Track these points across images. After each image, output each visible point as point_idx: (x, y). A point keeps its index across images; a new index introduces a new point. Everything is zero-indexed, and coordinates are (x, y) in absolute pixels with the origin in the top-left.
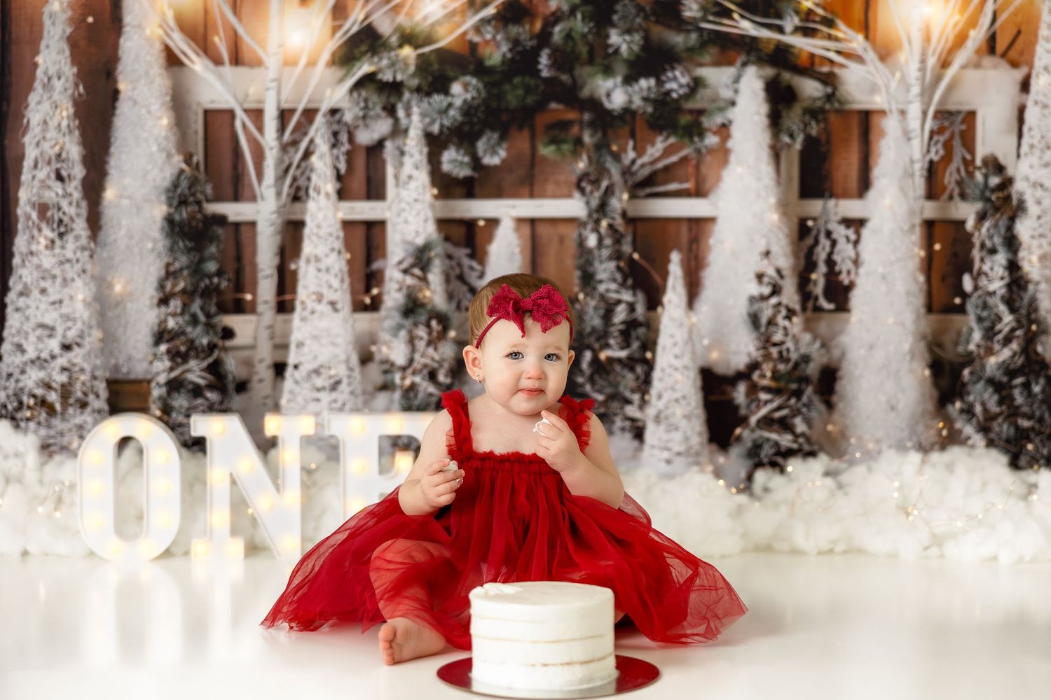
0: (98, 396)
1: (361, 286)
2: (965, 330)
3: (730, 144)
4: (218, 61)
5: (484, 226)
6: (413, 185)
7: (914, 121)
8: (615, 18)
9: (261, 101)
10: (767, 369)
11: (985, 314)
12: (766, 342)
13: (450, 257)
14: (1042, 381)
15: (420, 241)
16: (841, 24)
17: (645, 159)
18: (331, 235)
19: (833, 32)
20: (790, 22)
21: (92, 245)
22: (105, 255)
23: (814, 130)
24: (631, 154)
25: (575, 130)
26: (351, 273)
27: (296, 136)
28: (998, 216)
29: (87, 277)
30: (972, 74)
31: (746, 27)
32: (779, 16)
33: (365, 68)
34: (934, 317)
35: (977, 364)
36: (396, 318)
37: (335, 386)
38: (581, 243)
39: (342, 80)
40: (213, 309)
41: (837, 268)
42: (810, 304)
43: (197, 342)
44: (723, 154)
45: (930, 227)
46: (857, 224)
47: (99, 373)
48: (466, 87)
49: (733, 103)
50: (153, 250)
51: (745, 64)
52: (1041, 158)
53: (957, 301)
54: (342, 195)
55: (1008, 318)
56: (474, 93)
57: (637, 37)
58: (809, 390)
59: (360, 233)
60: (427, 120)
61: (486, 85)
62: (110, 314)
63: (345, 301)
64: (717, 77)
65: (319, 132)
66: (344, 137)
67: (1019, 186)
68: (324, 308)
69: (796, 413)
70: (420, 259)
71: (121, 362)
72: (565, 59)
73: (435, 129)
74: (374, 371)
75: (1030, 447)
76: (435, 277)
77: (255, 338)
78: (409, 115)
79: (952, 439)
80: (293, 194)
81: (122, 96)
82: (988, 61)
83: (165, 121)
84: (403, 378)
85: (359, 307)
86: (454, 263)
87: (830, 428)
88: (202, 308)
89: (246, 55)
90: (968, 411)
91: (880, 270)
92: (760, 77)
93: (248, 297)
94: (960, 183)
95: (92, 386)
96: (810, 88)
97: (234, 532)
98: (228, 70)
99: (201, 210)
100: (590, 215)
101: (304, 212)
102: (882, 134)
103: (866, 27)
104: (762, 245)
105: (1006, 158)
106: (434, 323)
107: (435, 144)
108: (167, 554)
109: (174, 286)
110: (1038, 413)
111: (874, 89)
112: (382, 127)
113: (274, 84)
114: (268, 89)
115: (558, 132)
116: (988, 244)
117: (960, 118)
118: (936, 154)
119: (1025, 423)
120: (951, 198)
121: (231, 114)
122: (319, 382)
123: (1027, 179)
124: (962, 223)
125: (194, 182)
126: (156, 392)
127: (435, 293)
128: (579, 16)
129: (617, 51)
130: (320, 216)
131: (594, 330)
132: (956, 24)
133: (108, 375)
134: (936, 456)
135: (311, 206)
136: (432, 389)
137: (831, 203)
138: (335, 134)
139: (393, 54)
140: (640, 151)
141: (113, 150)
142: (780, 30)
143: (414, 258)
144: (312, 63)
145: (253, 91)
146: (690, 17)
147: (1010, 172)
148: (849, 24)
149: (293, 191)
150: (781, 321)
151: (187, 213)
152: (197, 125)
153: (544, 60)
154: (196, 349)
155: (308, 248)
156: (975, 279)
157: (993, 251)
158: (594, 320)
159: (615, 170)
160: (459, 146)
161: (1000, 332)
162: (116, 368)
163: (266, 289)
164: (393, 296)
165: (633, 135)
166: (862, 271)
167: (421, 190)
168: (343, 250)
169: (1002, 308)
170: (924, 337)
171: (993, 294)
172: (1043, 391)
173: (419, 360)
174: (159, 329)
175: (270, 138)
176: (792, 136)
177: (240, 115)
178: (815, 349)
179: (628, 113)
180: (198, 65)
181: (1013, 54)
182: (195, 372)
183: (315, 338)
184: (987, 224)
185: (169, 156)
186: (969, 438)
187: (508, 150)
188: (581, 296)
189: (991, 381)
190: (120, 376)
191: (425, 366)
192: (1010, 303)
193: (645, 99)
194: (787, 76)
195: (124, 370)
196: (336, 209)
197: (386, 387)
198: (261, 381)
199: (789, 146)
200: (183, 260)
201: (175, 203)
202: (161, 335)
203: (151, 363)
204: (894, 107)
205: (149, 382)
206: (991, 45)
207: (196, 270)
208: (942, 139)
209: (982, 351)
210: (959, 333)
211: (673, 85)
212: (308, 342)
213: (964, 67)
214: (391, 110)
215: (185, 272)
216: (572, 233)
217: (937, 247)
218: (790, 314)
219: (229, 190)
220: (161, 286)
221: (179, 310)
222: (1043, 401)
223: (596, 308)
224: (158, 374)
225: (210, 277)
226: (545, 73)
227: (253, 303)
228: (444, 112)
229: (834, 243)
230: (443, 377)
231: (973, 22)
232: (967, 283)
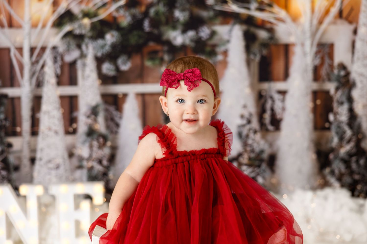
1: (68, 124)
2: (330, 138)
3: (228, 59)
4: (2, 26)
5: (122, 97)
6: (90, 79)
7: (308, 47)
8: (178, 5)
9: (22, 44)
10: (246, 156)
11: (339, 130)
12: (245, 144)
13: (106, 110)
14: (364, 159)
15: (94, 103)
16: (275, 6)
18: (54, 101)
19: (272, 10)
20: (254, 5)
23: (265, 52)
25: (160, 54)
26: (64, 118)
27: (38, 59)
28: (344, 88)
30: (332, 28)
31: (234, 8)
32: (248, 3)
33: (68, 28)
34: (318, 132)
36: (84, 137)
37: (58, 167)
39: (57, 34)
40: (3, 135)
41: (275, 112)
42: (264, 128)
44: (225, 63)
45: (315, 94)
46: (283, 93)
48: (113, 36)
49: (228, 41)
51: (235, 24)
52: (362, 63)
53: (327, 125)
54: (59, 83)
55: (349, 133)
56: (117, 39)
57: (187, 13)
58: (264, 165)
59: (67, 101)
60: (96, 51)
61: (122, 35)
64: (222, 30)
65: (48, 57)
66: (59, 59)
67: (354, 76)
68: (52, 134)
69: (258, 174)
70: (94, 111)
72: (155, 23)
73: (99, 54)
75: (359, 187)
77: (22, 147)
78: (87, 48)
79: (325, 184)
80: (37, 84)
82: (339, 21)
84: (88, 163)
85: (67, 133)
86: (109, 113)
87: (274, 181)
89: (14, 23)
90: (332, 173)
91: (294, 112)
92: (241, 30)
93: (18, 129)
94: (328, 75)
96: (263, 34)
97: (8, 237)
98: (7, 30)
101: (42, 91)
102: (294, 53)
103: (286, 7)
104: (242, 102)
105: (347, 62)
106: (101, 140)
107: (99, 61)
111: (290, 34)
112: (75, 54)
113: (27, 37)
114: (24, 39)
115: (153, 55)
116: (340, 100)
117: (327, 47)
118: (317, 62)
119: (357, 177)
120: (323, 81)
121: (8, 50)
123: (357, 72)
124: (327, 93)
127: (100, 126)
128: (161, 4)
129: (178, 20)
130: (50, 94)
132: (325, 6)
135: (45, 89)
136: (100, 168)
137: (272, 84)
138: (55, 58)
139: (80, 22)
142: (249, 9)
143: (91, 112)
144: (44, 27)
145: (18, 39)
146: (210, 5)
147: (349, 69)
148: (279, 5)
149: (37, 82)
150: (252, 135)
153: (146, 24)
155: (45, 106)
156: (335, 115)
157: (341, 103)
160: (110, 61)
161: (345, 138)
163: (26, 125)
164: (82, 128)
166: (286, 113)
167: (94, 81)
168: (60, 108)
169: (346, 128)
170: (313, 141)
171: (342, 122)
172: (364, 163)
173: (95, 155)
175: (26, 59)
176: (255, 54)
177: (13, 50)
179: (183, 47)
181: (350, 18)
183: (49, 147)
184: (339, 92)
186: (333, 184)
187: (132, 63)
189: (342, 160)
191: (97, 158)
192: (350, 125)
193: (191, 40)
194: (253, 30)
196: (56, 90)
197: (80, 167)
198: (25, 166)
199: (254, 60)
204: (299, 42)
206: (340, 14)
208: (320, 55)
209: (338, 147)
210: (328, 139)
211: (202, 34)
212: (46, 149)
213: (330, 24)
214: (79, 47)
217: (318, 102)
218: (255, 132)
219: (9, 82)
222: (365, 167)
226: (147, 29)
227: (21, 132)
228: (103, 47)
229: (273, 101)
230: (105, 162)
231: (332, 5)
232: (331, 117)
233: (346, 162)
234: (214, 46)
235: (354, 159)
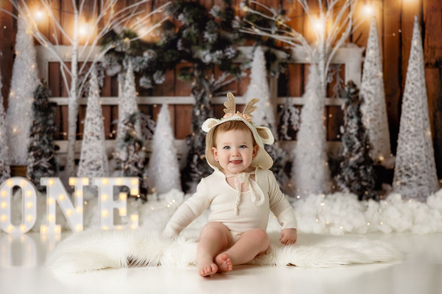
0: (6, 172)
1: (108, 130)
2: (341, 148)
3: (251, 76)
4: (54, 43)
5: (156, 107)
6: (129, 91)
7: (321, 68)
8: (207, 28)
9: (71, 59)
11: (349, 141)
13: (143, 119)
14: (371, 167)
15: (131, 113)
16: (293, 31)
17: (218, 82)
18: (97, 110)
19: (290, 34)
20: (274, 30)
21: (5, 114)
22: (10, 117)
23: (283, 70)
24: (213, 80)
25: (191, 70)
26: (105, 125)
27: (84, 72)
28: (354, 103)
29: (3, 126)
30: (344, 50)
31: (257, 31)
32: (270, 27)
33: (110, 46)
34: (330, 143)
35: (346, 161)
36: (122, 142)
37: (98, 168)
38: (194, 114)
39: (101, 51)
40: (51, 138)
41: (292, 124)
42: (282, 138)
43: (45, 152)
44: (248, 80)
45: (328, 109)
46: (299, 107)
47: (7, 163)
48: (149, 54)
49: (252, 60)
50: (28, 116)
51: (256, 46)
52: (370, 82)
53: (338, 136)
54: (102, 95)
55: (358, 143)
56: (153, 56)
57: (215, 35)
58: (281, 171)
59: (108, 110)
60: (134, 66)
61: (158, 53)
62: (11, 140)
63: (102, 135)
64: (246, 50)
65: (93, 71)
66: (102, 73)
67: (362, 93)
68: (94, 138)
70: (132, 120)
71: (16, 158)
72: (187, 43)
73: (137, 70)
74: (114, 163)
75: (366, 193)
76: (137, 126)
77: (68, 150)
78: (127, 64)
79: (335, 189)
80: (83, 95)
81: (17, 57)
82: (349, 45)
83: (33, 66)
84: (125, 165)
85: (108, 138)
86: (145, 121)
87: (290, 185)
88: (47, 138)
89: (65, 41)
90: (343, 179)
91: (309, 124)
92: (263, 50)
93: (65, 134)
94: (339, 91)
95: (4, 168)
96: (282, 55)
97: (57, 223)
98: (58, 47)
99: (47, 100)
100: (197, 103)
101: (87, 101)
102: (309, 72)
103: (302, 32)
104: (263, 114)
105: (356, 81)
106: (137, 144)
107: (137, 75)
108: (31, 231)
109: (36, 129)
110: (369, 180)
111: (306, 55)
112: (117, 69)
113: (75, 53)
114: (73, 54)
115: (185, 71)
116: (350, 115)
117: (339, 67)
118: (330, 80)
119: (364, 184)
120: (336, 97)
121: (59, 64)
122: (92, 167)
123: (365, 90)
124: (339, 107)
125: (44, 90)
126: (29, 170)
127: (137, 133)
128: (193, 27)
129: (207, 41)
130: (93, 103)
131: (198, 147)
132: (337, 31)
133: (10, 164)
134: (330, 196)
135: (90, 99)
136: (136, 170)
137: (290, 99)
138: (99, 72)
139: (121, 41)
140: (216, 78)
141: (13, 77)
142: (270, 32)
143: (129, 120)
144: (90, 44)
145: (67, 55)
146: (235, 28)
147: (358, 87)
148: (297, 30)
149: (83, 93)
151: (42, 101)
152: (46, 67)
153: (179, 43)
154: (45, 154)
155: (88, 115)
156: (345, 128)
157: (352, 117)
158: (198, 143)
159: (206, 86)
160: (147, 76)
161: (355, 148)
162: (14, 161)
163: (72, 131)
164: (121, 134)
165: (213, 72)
166: (302, 125)
167: (132, 93)
168: (102, 115)
169: (356, 140)
170: (325, 150)
171: (352, 134)
172: (372, 171)
173: (131, 159)
174: (31, 146)
175: (74, 72)
176: (275, 73)
177: (62, 64)
178: (283, 155)
179: (211, 64)
180: (46, 45)
181: (359, 42)
182: (44, 163)
183: (91, 150)
184: (349, 107)
185: (35, 80)
186: (343, 189)
187: (166, 78)
188: (194, 134)
189: (352, 168)
190: (15, 164)
191: (133, 161)
192: (359, 137)
193: (218, 59)
194: (273, 50)
195: (17, 162)
196: (99, 100)
197: (118, 169)
198: (70, 166)
199: (273, 77)
200: (40, 120)
201: (37, 97)
202: (31, 149)
203: (27, 159)
204: (314, 62)
205: (26, 166)
206: (351, 39)
207: (45, 123)
208: (332, 74)
209: (348, 156)
210: (339, 149)
211: (228, 54)
212: (88, 152)
213: (341, 47)
214: (120, 63)
215: (41, 124)
216: (190, 110)
217: (330, 116)
219: (58, 93)
220: (31, 129)
221: (38, 139)
222: (372, 175)
223: (199, 139)
224: (30, 163)
225: (50, 126)
226: (180, 48)
227: (67, 136)
228: (141, 63)
229: (291, 114)
230: (140, 165)
231: (344, 30)
232: (342, 130)
233: (355, 170)
234: (239, 64)
235: (362, 167)
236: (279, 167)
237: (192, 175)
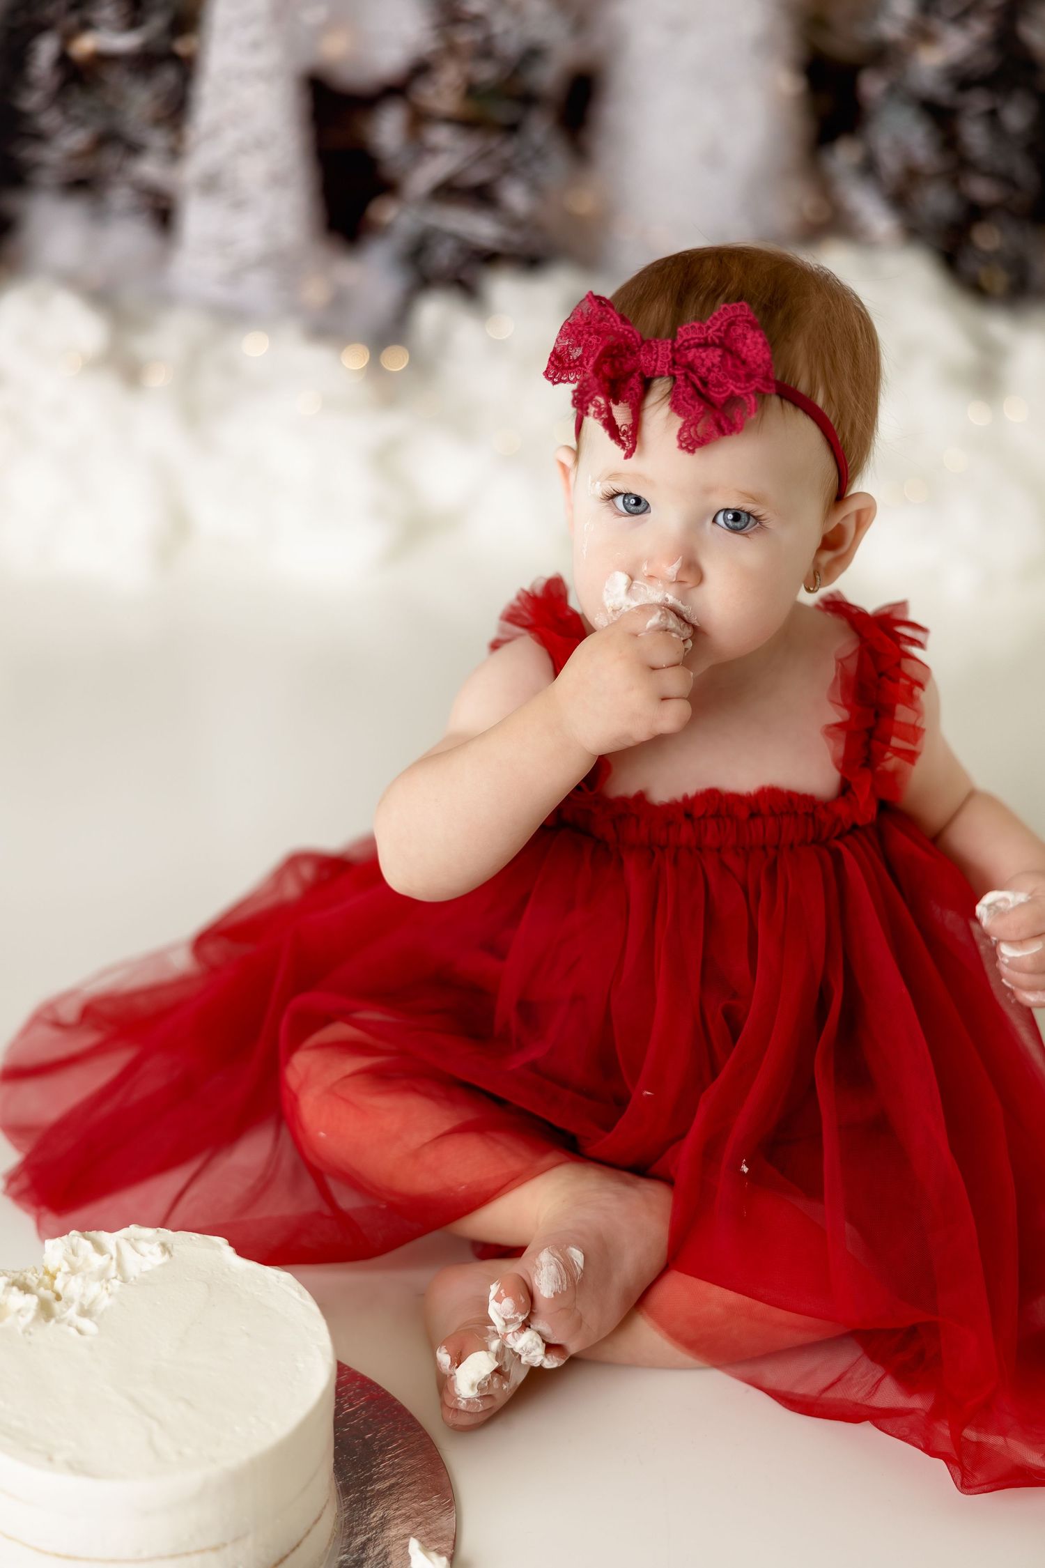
10: (451, 76)
12: (450, 15)
14: (1027, 101)
35: (897, 65)
87: (583, 202)
110: (1006, 168)
119: (982, 189)
172: (1027, 123)
178: (556, 32)
209: (909, 38)
233: (939, 113)
235: (978, 101)
236: (528, 99)
237: (29, 152)
